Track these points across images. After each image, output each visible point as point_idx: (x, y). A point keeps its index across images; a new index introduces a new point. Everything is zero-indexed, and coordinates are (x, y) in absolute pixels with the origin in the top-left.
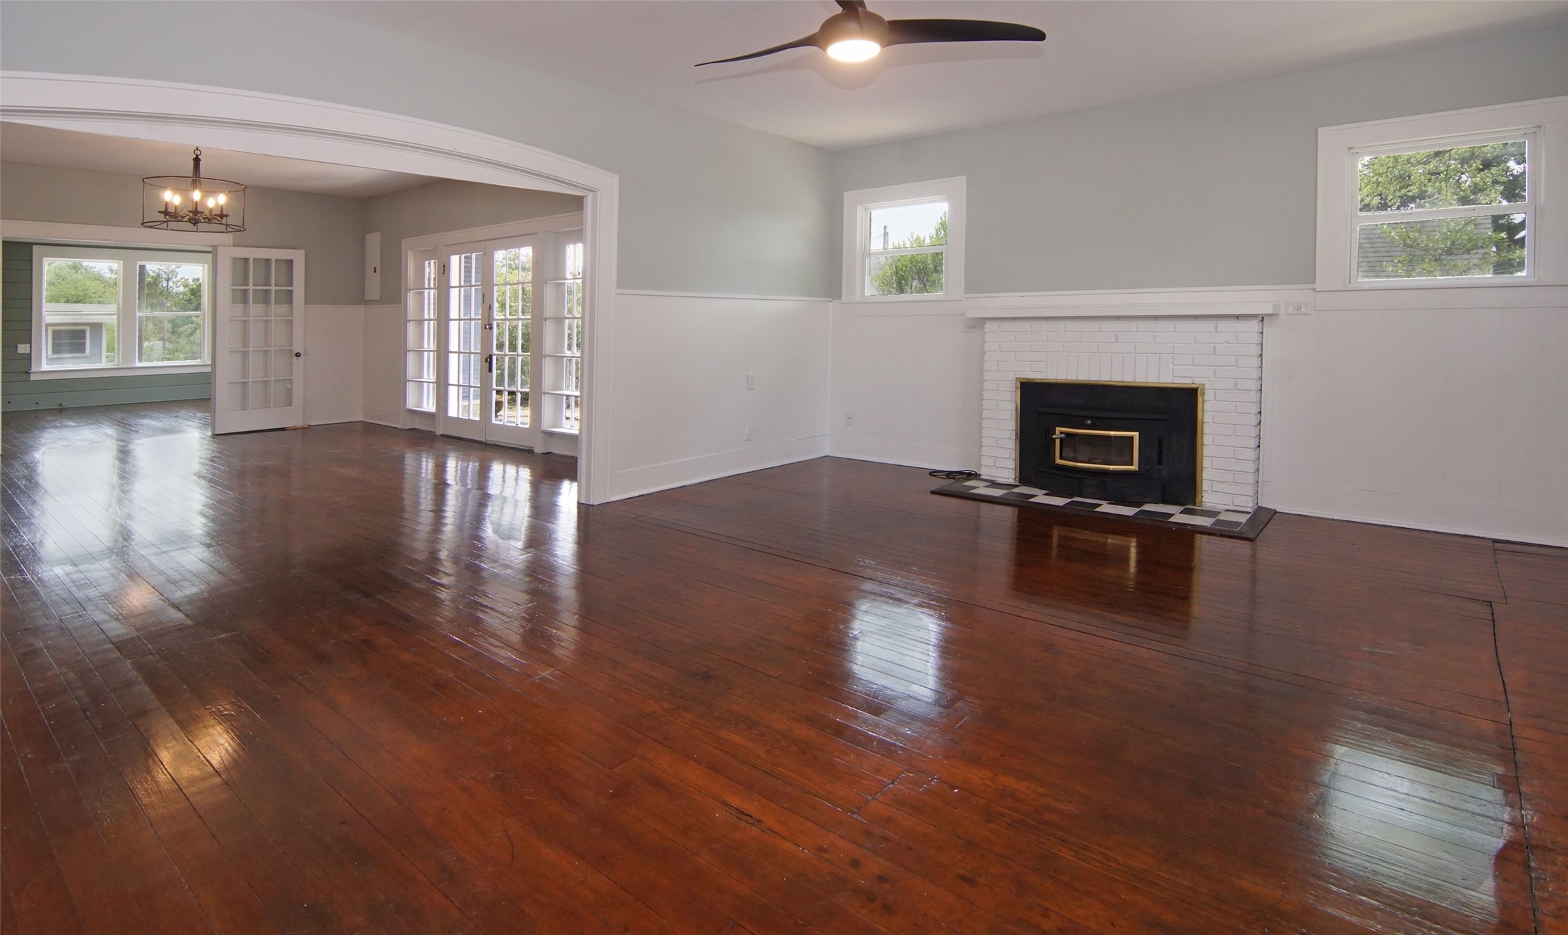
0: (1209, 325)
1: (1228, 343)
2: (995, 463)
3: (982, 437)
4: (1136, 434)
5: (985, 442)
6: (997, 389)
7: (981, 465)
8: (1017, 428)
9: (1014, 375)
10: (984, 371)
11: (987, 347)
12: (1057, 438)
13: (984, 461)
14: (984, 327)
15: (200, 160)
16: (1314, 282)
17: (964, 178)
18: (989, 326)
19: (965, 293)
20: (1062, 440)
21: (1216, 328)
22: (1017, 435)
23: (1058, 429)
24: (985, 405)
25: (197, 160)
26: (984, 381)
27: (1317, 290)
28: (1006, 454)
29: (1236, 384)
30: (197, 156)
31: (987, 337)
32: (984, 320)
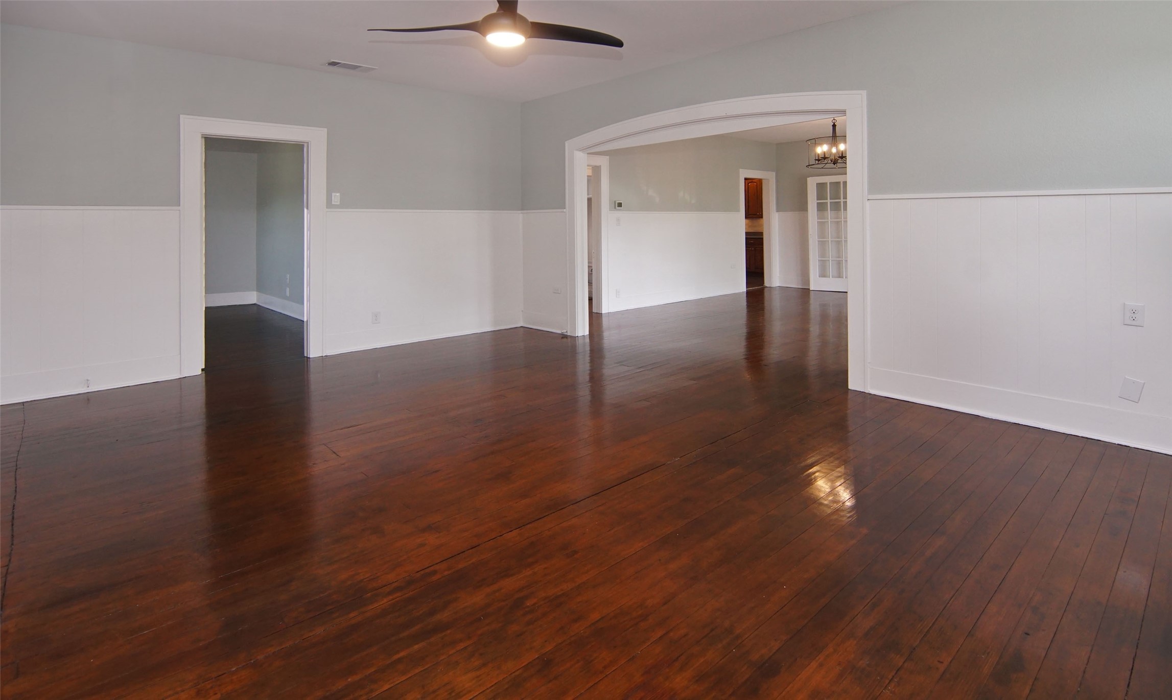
15: (836, 125)
25: (834, 126)
30: (834, 123)
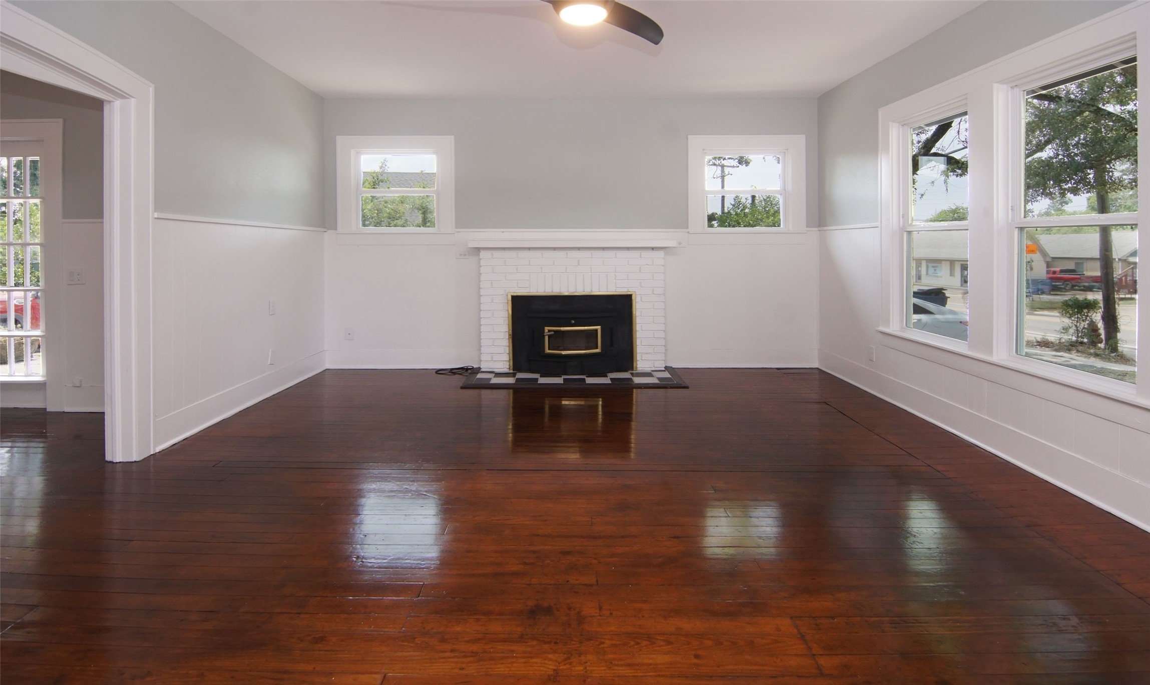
0: (636, 254)
1: (648, 265)
2: (492, 358)
3: (481, 339)
4: (599, 327)
5: (483, 343)
6: (492, 302)
7: (481, 361)
8: (509, 330)
9: (505, 290)
10: (481, 288)
11: (482, 270)
12: (546, 335)
13: (483, 358)
14: (479, 255)
16: (688, 228)
17: (452, 137)
18: (483, 254)
19: (456, 228)
20: (550, 336)
21: (641, 255)
22: (509, 335)
23: (547, 329)
24: (483, 314)
26: (481, 296)
27: (690, 232)
28: (501, 350)
29: (653, 290)
31: (482, 263)
32: (478, 250)
